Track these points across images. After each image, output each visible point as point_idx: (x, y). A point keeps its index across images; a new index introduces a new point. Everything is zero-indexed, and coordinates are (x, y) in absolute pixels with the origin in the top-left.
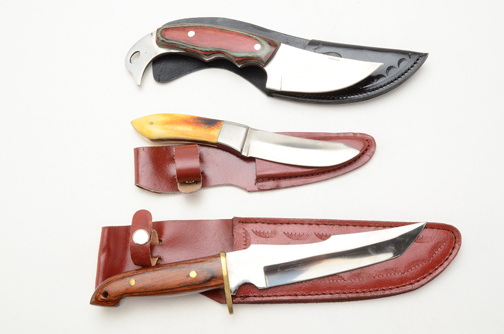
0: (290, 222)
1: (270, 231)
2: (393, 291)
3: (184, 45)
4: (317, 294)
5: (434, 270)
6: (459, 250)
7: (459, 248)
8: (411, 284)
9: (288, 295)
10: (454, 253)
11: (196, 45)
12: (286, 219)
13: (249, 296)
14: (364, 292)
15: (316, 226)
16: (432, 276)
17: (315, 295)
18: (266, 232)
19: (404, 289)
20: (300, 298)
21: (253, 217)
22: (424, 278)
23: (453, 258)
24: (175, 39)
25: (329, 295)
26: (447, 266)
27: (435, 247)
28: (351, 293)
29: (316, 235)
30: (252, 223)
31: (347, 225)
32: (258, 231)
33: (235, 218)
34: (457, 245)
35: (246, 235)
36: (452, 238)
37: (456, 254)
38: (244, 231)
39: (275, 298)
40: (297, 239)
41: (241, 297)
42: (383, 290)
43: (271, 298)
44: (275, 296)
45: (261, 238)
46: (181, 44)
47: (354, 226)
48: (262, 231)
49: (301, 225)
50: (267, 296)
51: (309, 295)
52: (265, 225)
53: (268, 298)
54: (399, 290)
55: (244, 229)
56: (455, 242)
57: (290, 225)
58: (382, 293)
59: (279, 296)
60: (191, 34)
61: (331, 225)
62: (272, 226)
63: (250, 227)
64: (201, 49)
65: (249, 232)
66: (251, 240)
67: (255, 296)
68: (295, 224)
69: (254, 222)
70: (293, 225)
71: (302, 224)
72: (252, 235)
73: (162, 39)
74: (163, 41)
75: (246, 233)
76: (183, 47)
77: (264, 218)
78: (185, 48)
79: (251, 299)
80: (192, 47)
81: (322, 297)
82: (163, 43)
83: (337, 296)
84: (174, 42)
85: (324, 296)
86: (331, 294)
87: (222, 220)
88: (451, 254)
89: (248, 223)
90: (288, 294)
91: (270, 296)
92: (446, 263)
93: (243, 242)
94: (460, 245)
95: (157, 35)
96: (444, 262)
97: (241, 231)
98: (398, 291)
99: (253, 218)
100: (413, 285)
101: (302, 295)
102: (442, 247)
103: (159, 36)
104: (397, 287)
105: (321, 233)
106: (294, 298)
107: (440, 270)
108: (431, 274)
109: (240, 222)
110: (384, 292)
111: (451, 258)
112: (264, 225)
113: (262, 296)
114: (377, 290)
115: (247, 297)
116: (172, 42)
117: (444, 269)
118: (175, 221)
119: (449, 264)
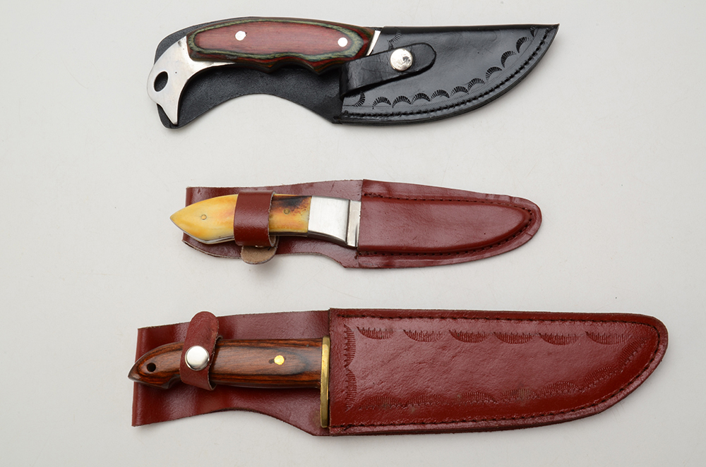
0: (413, 316)
1: (383, 329)
2: (566, 416)
3: (233, 54)
4: (453, 422)
5: (626, 384)
6: (664, 354)
7: (665, 352)
8: (594, 405)
9: (412, 424)
10: (657, 359)
11: (251, 52)
12: (408, 310)
13: (354, 426)
14: (523, 418)
15: (451, 320)
16: (625, 392)
17: (450, 423)
18: (378, 330)
19: (582, 412)
20: (429, 427)
21: (359, 308)
22: (613, 396)
23: (656, 367)
24: (218, 47)
25: (471, 423)
26: (647, 378)
27: (628, 350)
28: (504, 419)
29: (452, 334)
30: (356, 316)
31: (498, 319)
32: (366, 328)
33: (332, 310)
34: (661, 347)
35: (349, 335)
36: (654, 335)
37: (661, 360)
38: (345, 329)
39: (392, 428)
40: (424, 340)
41: (342, 426)
42: (551, 414)
43: (386, 429)
44: (392, 424)
45: (370, 339)
46: (228, 53)
47: (508, 319)
48: (371, 329)
49: (429, 320)
50: (381, 425)
51: (443, 423)
52: (376, 320)
53: (381, 429)
54: (576, 414)
55: (345, 326)
56: (659, 342)
57: (413, 320)
58: (551, 418)
59: (397, 425)
60: (240, 35)
61: (474, 318)
62: (386, 321)
63: (354, 324)
64: (259, 57)
65: (353, 330)
66: (356, 342)
67: (362, 425)
68: (421, 317)
69: (360, 315)
70: (418, 319)
71: (430, 318)
72: (358, 336)
73: (197, 49)
74: (199, 52)
75: (348, 331)
76: (231, 58)
77: (375, 310)
78: (235, 57)
79: (357, 429)
80: (246, 56)
81: (460, 425)
82: (200, 56)
83: (483, 424)
84: (217, 52)
85: (464, 424)
86: (473, 421)
87: (314, 311)
88: (653, 360)
89: (351, 317)
90: (411, 422)
91: (384, 425)
92: (645, 374)
93: (344, 346)
94: (666, 347)
95: (188, 45)
96: (642, 372)
97: (341, 329)
98: (573, 416)
99: (358, 310)
100: (596, 407)
101: (432, 423)
102: (639, 349)
103: (193, 45)
104: (573, 411)
105: (458, 331)
106: (420, 428)
107: (636, 384)
108: (622, 389)
109: (339, 316)
110: (553, 418)
111: (652, 365)
112: (374, 320)
113: (373, 425)
114: (543, 415)
115: (351, 426)
116: (214, 52)
117: (642, 382)
118: (244, 316)
119: (649, 375)
